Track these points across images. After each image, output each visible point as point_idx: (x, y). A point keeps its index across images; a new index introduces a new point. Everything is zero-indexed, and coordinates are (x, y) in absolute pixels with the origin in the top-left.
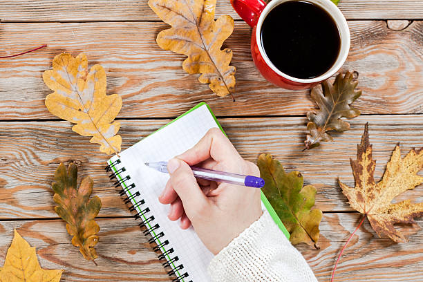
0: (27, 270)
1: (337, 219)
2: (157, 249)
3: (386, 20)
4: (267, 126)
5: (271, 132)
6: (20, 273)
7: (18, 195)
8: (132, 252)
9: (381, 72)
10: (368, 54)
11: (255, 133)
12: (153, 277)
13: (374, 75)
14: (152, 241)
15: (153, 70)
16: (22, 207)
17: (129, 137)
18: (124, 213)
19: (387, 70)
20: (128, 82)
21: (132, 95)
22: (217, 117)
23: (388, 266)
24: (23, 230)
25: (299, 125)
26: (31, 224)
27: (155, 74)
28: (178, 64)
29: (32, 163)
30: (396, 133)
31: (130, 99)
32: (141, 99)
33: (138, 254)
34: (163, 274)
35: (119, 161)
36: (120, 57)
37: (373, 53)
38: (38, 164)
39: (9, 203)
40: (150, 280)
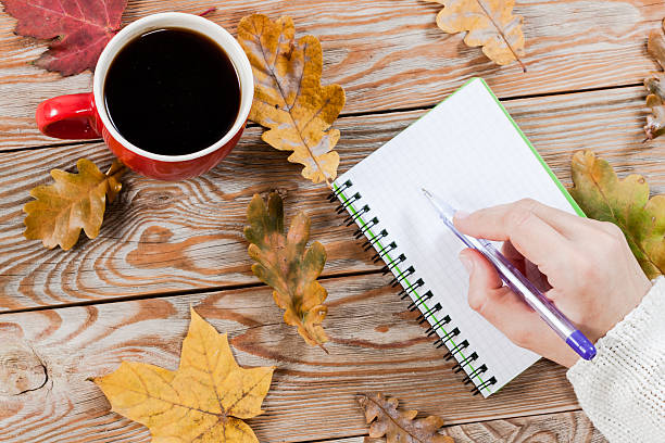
0: (217, 372)
2: (422, 320)
4: (581, 107)
6: (206, 377)
7: (193, 252)
8: (383, 328)
11: (563, 120)
12: (419, 365)
14: (413, 308)
15: (388, 33)
16: (199, 270)
17: (355, 146)
18: (361, 266)
20: (351, 55)
21: (360, 76)
22: (500, 100)
24: (205, 310)
25: (632, 100)
26: (216, 298)
27: (393, 39)
28: (428, 18)
29: (208, 200)
31: (357, 83)
32: (375, 81)
33: (391, 330)
34: (435, 359)
35: (348, 184)
36: (335, 17)
38: (217, 199)
39: (178, 267)
40: (416, 370)
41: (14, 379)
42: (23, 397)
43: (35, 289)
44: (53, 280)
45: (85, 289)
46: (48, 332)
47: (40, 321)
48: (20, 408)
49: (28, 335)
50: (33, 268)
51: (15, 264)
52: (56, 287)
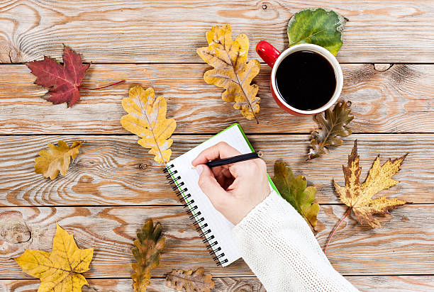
1: (331, 209)
2: (199, 229)
3: (373, 64)
4: (282, 141)
5: (285, 146)
7: (101, 189)
8: (181, 231)
9: (368, 102)
10: (359, 89)
11: (273, 146)
12: (195, 249)
13: (363, 104)
14: (196, 223)
15: (200, 99)
16: (103, 197)
17: (179, 148)
18: (175, 203)
19: (373, 100)
20: (182, 108)
21: (185, 117)
22: (246, 134)
23: (367, 244)
24: (104, 214)
25: (305, 141)
26: (109, 210)
27: (202, 102)
28: (219, 94)
29: (111, 166)
30: (378, 147)
31: (184, 120)
32: (192, 120)
33: (185, 232)
34: (203, 247)
35: (173, 166)
36: (178, 90)
37: (363, 87)
38: (115, 166)
39: (94, 194)
40: (193, 251)
41: (16, 236)
42: (19, 244)
43: (30, 198)
44: (38, 194)
45: (52, 200)
46: (33, 217)
47: (31, 212)
48: (17, 249)
49: (25, 217)
50: (30, 188)
51: (23, 185)
52: (39, 198)
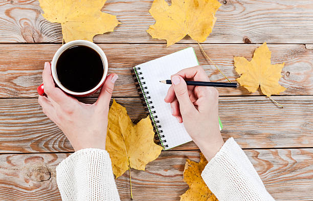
1: (277, 152)
3: (305, 44)
4: (239, 101)
5: (242, 105)
8: (166, 170)
9: (302, 72)
10: (295, 63)
11: (233, 105)
12: (177, 184)
13: (298, 74)
19: (305, 71)
23: (304, 178)
30: (309, 105)
33: (169, 171)
37: (298, 62)
40: (176, 185)
41: (39, 176)
42: (41, 183)
43: (49, 146)
44: (56, 143)
45: (66, 148)
46: (53, 161)
47: (50, 157)
48: (40, 186)
49: (46, 161)
50: (49, 139)
51: (43, 136)
52: (56, 146)
